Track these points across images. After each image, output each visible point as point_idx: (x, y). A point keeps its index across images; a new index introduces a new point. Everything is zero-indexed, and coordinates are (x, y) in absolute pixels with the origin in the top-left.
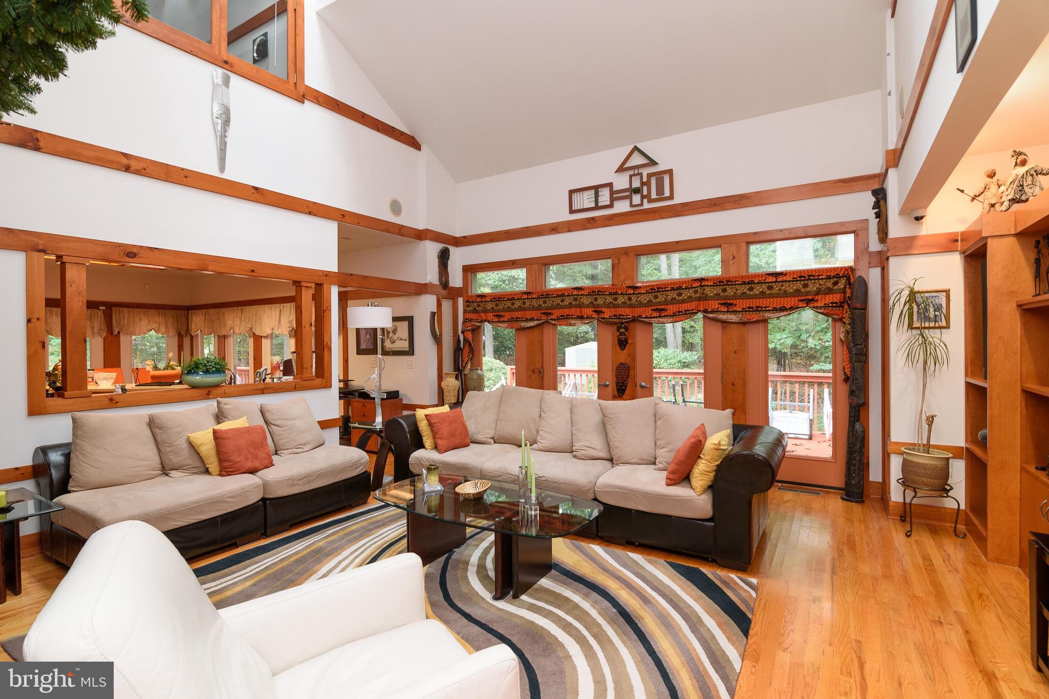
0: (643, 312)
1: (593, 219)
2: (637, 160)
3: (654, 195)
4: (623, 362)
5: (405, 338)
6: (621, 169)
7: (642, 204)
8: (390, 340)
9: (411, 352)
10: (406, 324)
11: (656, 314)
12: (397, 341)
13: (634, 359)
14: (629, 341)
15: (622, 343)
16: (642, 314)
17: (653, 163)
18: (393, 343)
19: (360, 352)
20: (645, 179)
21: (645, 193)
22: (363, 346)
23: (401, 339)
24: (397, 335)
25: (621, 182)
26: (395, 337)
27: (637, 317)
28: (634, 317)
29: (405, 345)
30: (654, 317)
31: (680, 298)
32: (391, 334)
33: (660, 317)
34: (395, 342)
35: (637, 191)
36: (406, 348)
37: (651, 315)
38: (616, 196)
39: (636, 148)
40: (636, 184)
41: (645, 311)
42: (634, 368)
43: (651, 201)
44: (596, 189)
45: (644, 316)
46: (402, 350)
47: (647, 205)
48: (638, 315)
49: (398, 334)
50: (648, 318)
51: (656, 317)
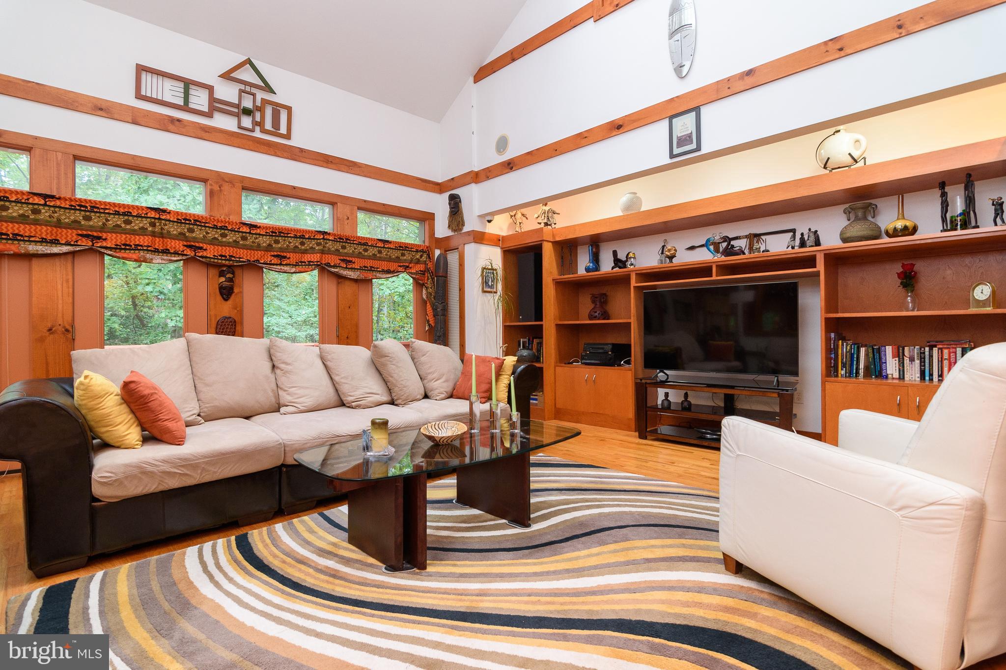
0: (262, 257)
1: (179, 120)
2: (247, 75)
3: (268, 126)
4: (227, 315)
6: (227, 76)
7: (253, 131)
11: (275, 261)
13: (241, 312)
14: (236, 290)
15: (226, 292)
16: (260, 258)
17: (268, 89)
20: (258, 103)
21: (258, 119)
25: (228, 92)
27: (254, 261)
28: (250, 261)
30: (274, 264)
31: (303, 248)
33: (281, 264)
35: (247, 112)
37: (271, 261)
38: (216, 106)
39: (249, 62)
40: (248, 103)
41: (264, 255)
42: (242, 323)
43: (264, 131)
44: (188, 84)
45: (262, 262)
47: (258, 134)
48: (256, 259)
50: (267, 264)
51: (277, 265)
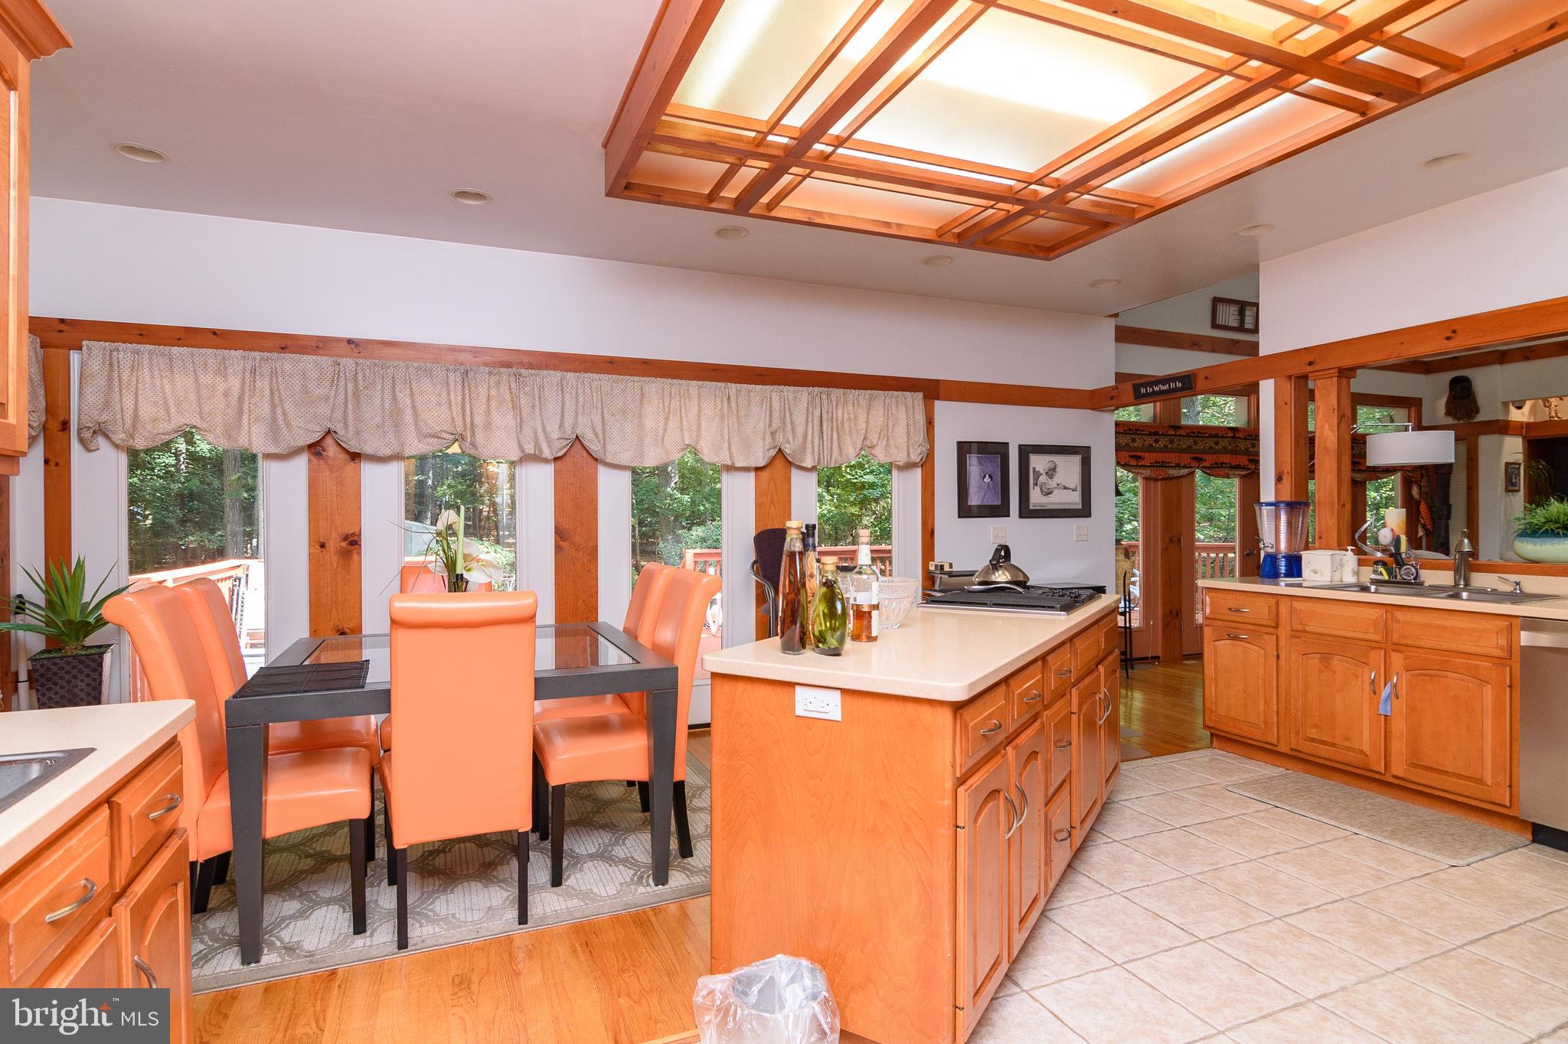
1: (1238, 342)
5: (1072, 486)
8: (1041, 489)
9: (1084, 511)
10: (1076, 460)
12: (1056, 492)
18: (1047, 494)
19: (965, 511)
22: (974, 500)
23: (1065, 488)
24: (1055, 480)
26: (1052, 484)
29: (1074, 499)
32: (1043, 479)
34: (1051, 493)
36: (1076, 503)
46: (1067, 507)
49: (1059, 478)
